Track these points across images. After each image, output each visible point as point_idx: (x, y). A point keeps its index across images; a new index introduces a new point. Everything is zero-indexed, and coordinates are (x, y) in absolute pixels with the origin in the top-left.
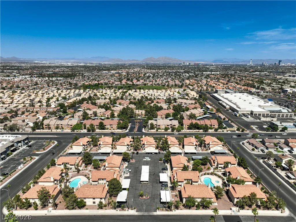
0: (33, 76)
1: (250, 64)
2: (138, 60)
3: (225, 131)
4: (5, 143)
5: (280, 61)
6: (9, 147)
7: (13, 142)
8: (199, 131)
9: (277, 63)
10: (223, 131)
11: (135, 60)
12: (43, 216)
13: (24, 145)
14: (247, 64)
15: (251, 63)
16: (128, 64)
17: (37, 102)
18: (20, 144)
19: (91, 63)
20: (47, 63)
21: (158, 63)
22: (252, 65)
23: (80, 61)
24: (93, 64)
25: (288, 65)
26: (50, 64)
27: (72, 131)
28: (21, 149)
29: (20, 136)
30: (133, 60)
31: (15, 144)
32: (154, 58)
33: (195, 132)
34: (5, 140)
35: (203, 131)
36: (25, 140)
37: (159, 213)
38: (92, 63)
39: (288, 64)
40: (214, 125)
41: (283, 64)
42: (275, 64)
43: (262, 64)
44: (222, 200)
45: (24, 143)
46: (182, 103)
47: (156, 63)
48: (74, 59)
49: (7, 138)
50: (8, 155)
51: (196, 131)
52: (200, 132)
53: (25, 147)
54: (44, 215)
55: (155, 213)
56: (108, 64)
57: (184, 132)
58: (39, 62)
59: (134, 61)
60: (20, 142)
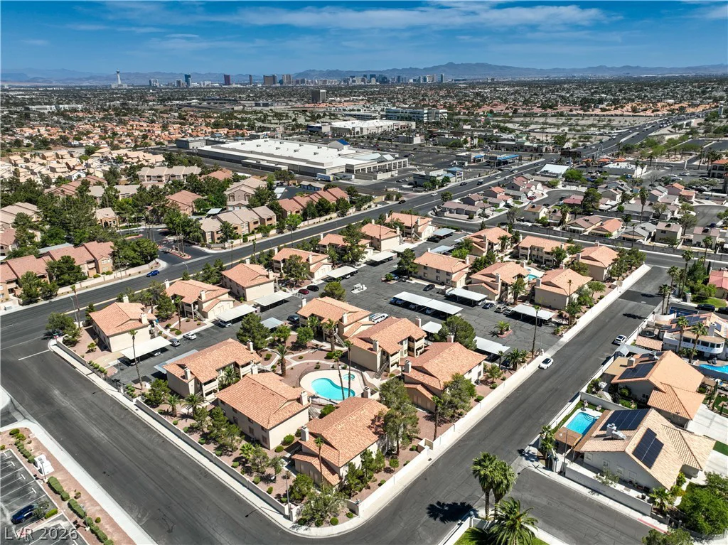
1: (119, 85)
5: (187, 77)
8: (331, 218)
9: (183, 80)
14: (111, 86)
15: (120, 83)
22: (125, 86)
25: (208, 85)
35: (338, 216)
39: (206, 83)
41: (196, 84)
42: (179, 82)
43: (149, 84)
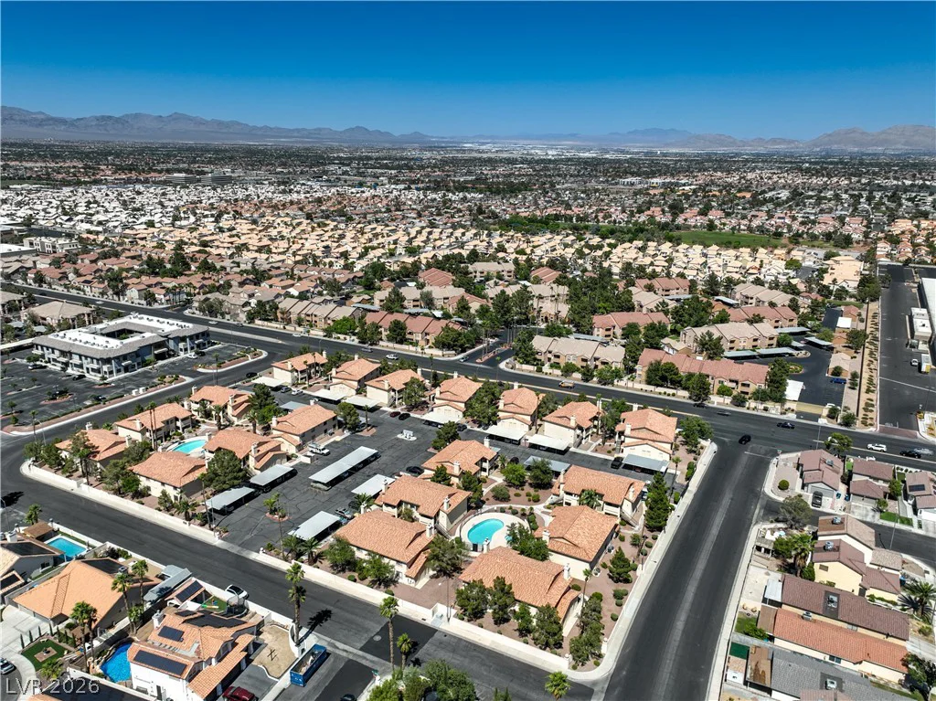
0: (413, 186)
2: (793, 142)
3: (774, 412)
4: (147, 335)
6: (151, 345)
7: (166, 336)
8: (674, 395)
10: (766, 409)
11: (783, 141)
12: (65, 491)
13: (192, 348)
16: (747, 154)
17: (338, 255)
18: (181, 345)
19: (623, 152)
20: (490, 149)
21: (880, 149)
23: (591, 144)
24: (628, 153)
26: (497, 152)
27: (325, 336)
28: (182, 355)
29: (191, 325)
30: (774, 141)
31: (171, 344)
32: (863, 133)
33: (660, 393)
34: (152, 330)
35: (690, 398)
36: (197, 336)
37: (262, 557)
38: (627, 149)
40: (747, 382)
44: (451, 581)
45: (194, 343)
46: (747, 298)
47: (871, 150)
48: (573, 136)
49: (158, 325)
50: (145, 364)
51: (665, 393)
52: (679, 397)
53: (191, 354)
54: (69, 489)
55: (254, 556)
56: (676, 154)
57: (623, 387)
58: (476, 146)
59: (779, 144)
60: (183, 339)
